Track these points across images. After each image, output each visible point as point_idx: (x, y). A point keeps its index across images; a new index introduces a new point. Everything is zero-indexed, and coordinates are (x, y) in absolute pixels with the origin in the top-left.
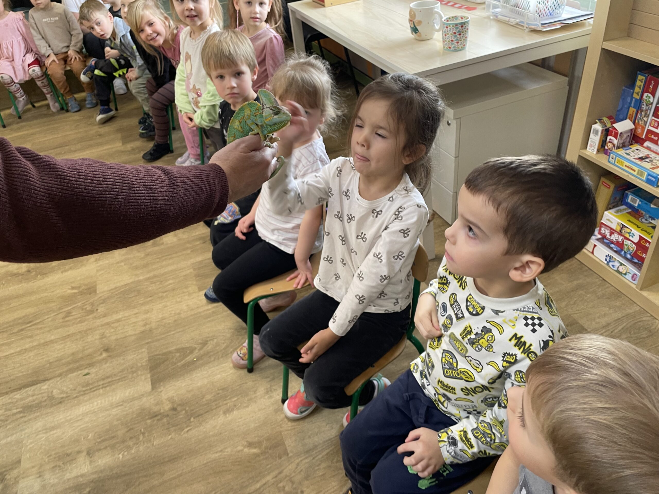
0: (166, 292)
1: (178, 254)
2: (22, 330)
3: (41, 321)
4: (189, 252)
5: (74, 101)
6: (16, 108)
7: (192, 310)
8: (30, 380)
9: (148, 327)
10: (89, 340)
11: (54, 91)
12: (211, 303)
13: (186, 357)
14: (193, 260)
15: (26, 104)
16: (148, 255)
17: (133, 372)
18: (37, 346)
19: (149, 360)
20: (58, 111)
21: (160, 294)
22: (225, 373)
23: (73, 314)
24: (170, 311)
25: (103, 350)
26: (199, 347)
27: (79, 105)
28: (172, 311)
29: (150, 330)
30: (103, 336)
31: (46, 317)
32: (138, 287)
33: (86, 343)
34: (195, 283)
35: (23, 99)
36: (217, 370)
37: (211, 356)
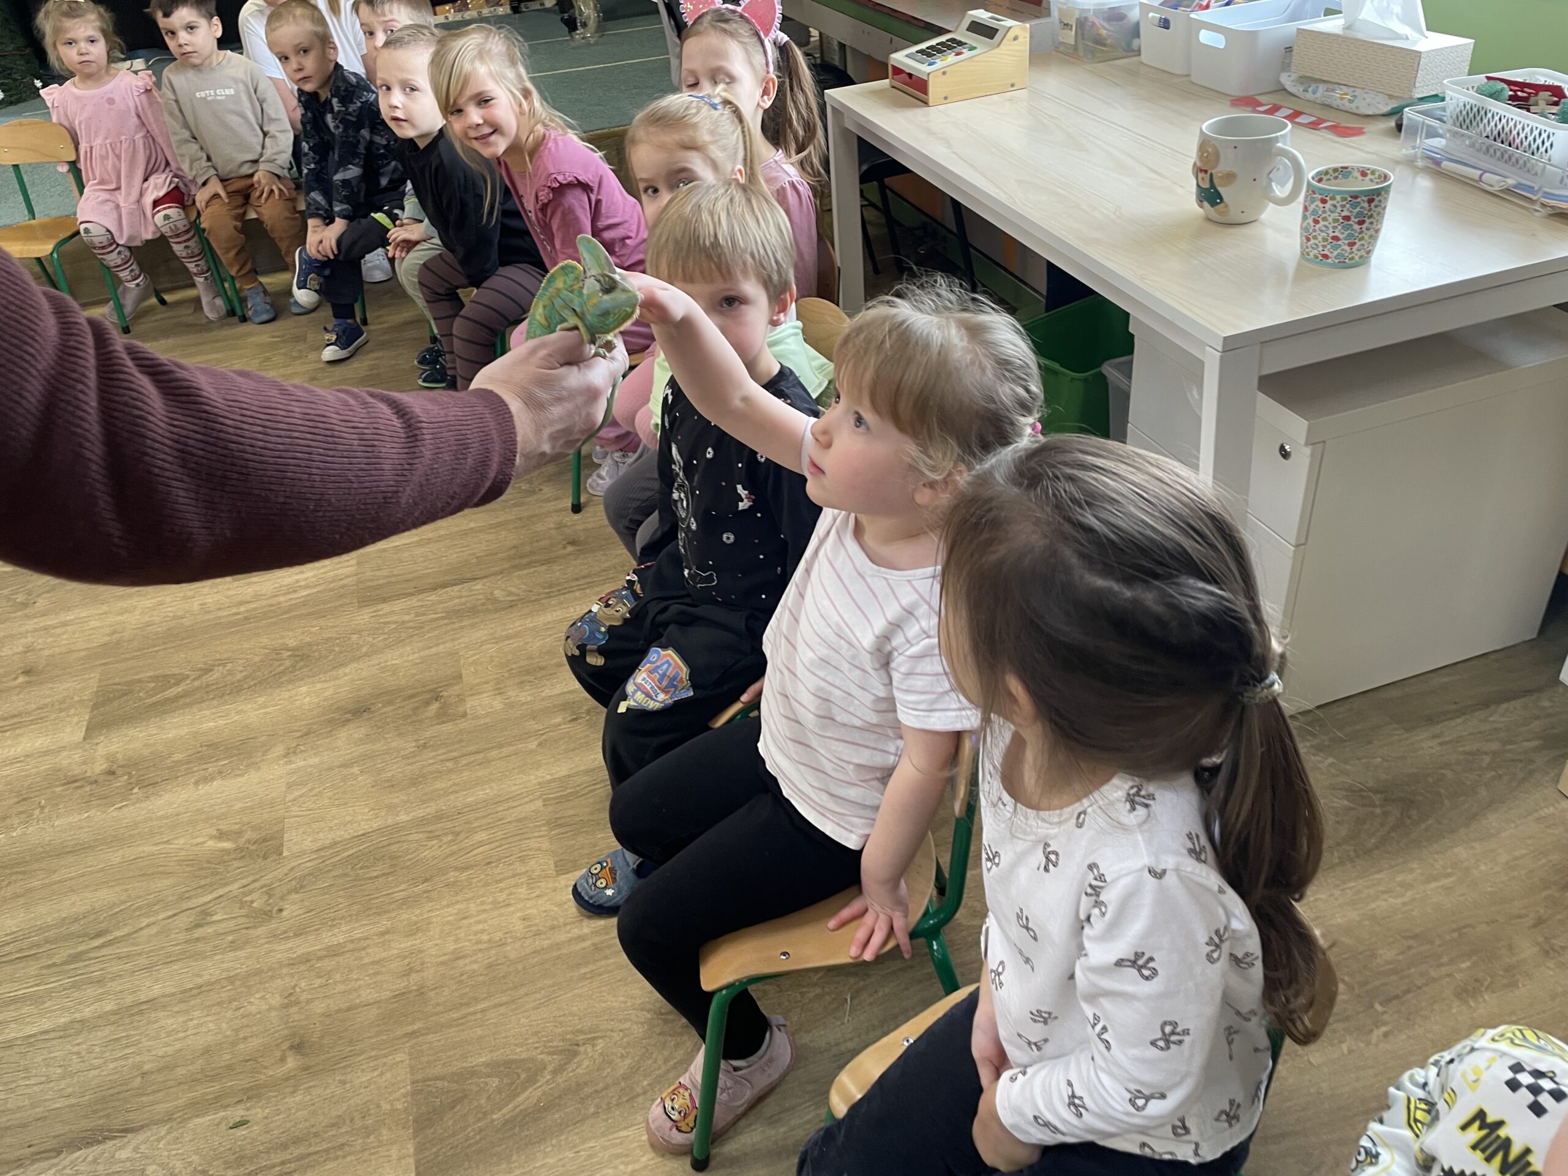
0: (467, 868)
1: (505, 751)
2: (75, 958)
3: (129, 934)
4: (533, 745)
5: (262, 295)
6: (120, 307)
7: (538, 934)
8: (85, 1124)
9: (414, 977)
10: (252, 1009)
11: (213, 268)
12: (589, 917)
13: (518, 1095)
14: (543, 774)
15: (143, 297)
16: (425, 746)
17: (368, 1132)
18: (114, 1013)
19: (415, 1093)
20: (221, 318)
21: (452, 875)
22: (627, 1164)
23: (215, 918)
24: (476, 934)
25: (285, 1046)
26: (555, 1060)
27: (272, 305)
28: (483, 931)
29: (421, 992)
30: (290, 1000)
31: (145, 921)
32: (394, 848)
33: (243, 1017)
34: (546, 845)
35: (138, 285)
36: (605, 1148)
37: (587, 1097)
